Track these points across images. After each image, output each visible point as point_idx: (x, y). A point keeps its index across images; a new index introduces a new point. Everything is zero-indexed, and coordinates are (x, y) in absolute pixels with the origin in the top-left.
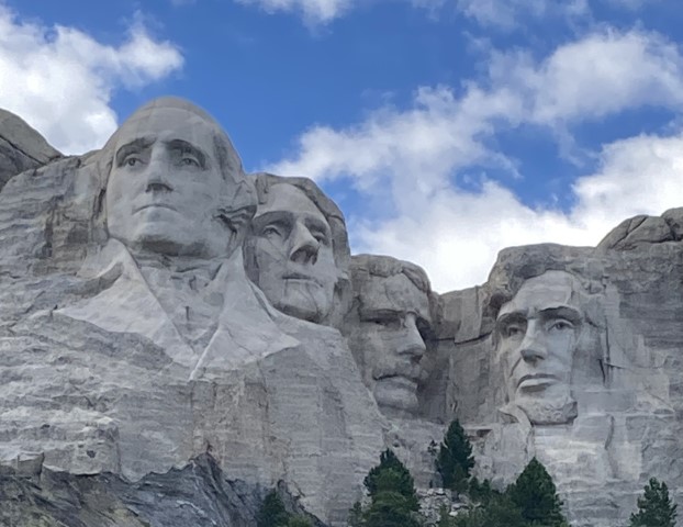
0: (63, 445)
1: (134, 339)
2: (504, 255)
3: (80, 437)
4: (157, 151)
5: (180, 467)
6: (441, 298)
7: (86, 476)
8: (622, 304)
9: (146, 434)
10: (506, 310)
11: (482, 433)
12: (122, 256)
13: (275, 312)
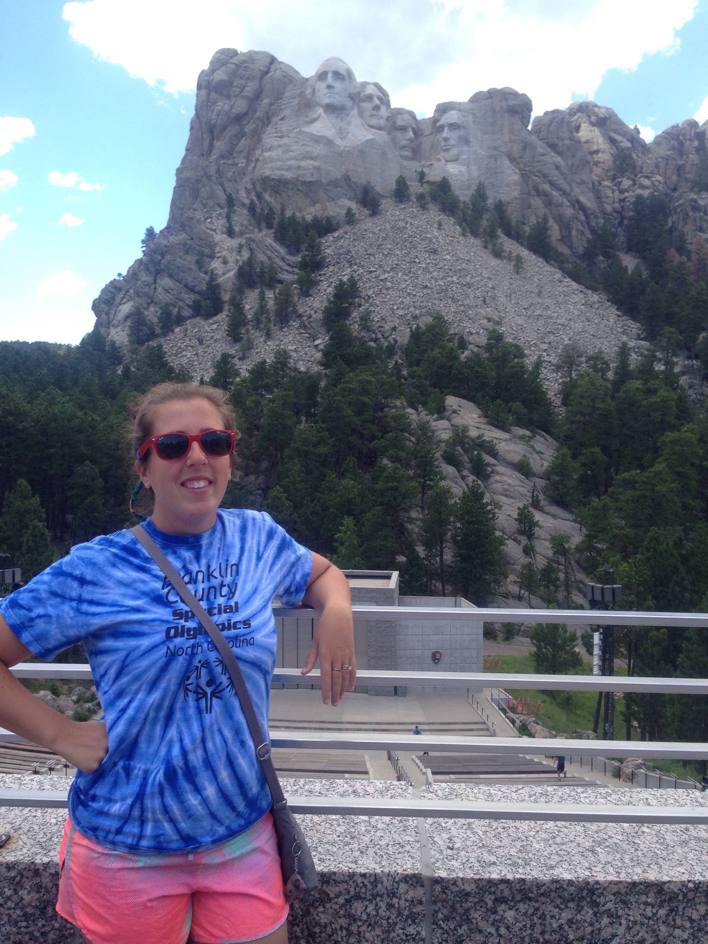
0: (304, 172)
1: (324, 137)
2: (438, 106)
3: (309, 169)
4: (330, 75)
5: (339, 178)
6: (420, 121)
7: (311, 182)
8: (474, 121)
9: (328, 168)
10: (438, 124)
11: (431, 165)
12: (321, 111)
13: (367, 127)
